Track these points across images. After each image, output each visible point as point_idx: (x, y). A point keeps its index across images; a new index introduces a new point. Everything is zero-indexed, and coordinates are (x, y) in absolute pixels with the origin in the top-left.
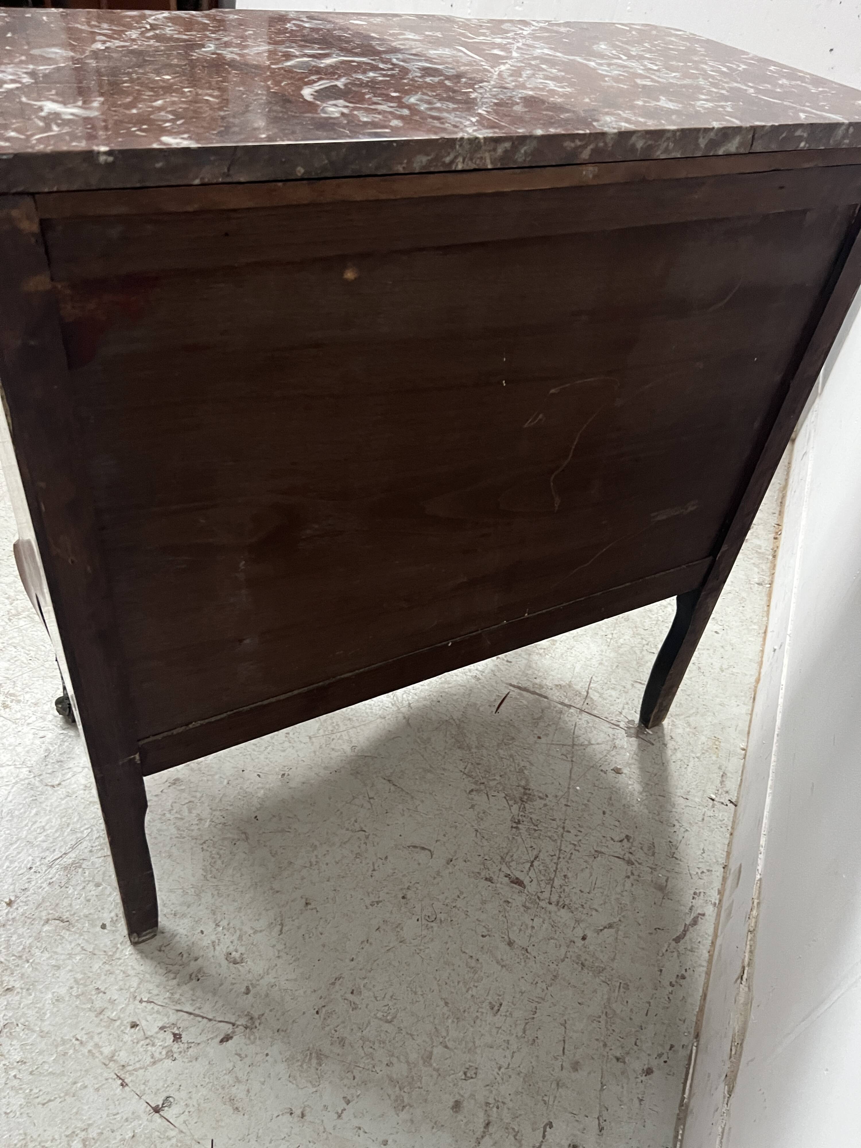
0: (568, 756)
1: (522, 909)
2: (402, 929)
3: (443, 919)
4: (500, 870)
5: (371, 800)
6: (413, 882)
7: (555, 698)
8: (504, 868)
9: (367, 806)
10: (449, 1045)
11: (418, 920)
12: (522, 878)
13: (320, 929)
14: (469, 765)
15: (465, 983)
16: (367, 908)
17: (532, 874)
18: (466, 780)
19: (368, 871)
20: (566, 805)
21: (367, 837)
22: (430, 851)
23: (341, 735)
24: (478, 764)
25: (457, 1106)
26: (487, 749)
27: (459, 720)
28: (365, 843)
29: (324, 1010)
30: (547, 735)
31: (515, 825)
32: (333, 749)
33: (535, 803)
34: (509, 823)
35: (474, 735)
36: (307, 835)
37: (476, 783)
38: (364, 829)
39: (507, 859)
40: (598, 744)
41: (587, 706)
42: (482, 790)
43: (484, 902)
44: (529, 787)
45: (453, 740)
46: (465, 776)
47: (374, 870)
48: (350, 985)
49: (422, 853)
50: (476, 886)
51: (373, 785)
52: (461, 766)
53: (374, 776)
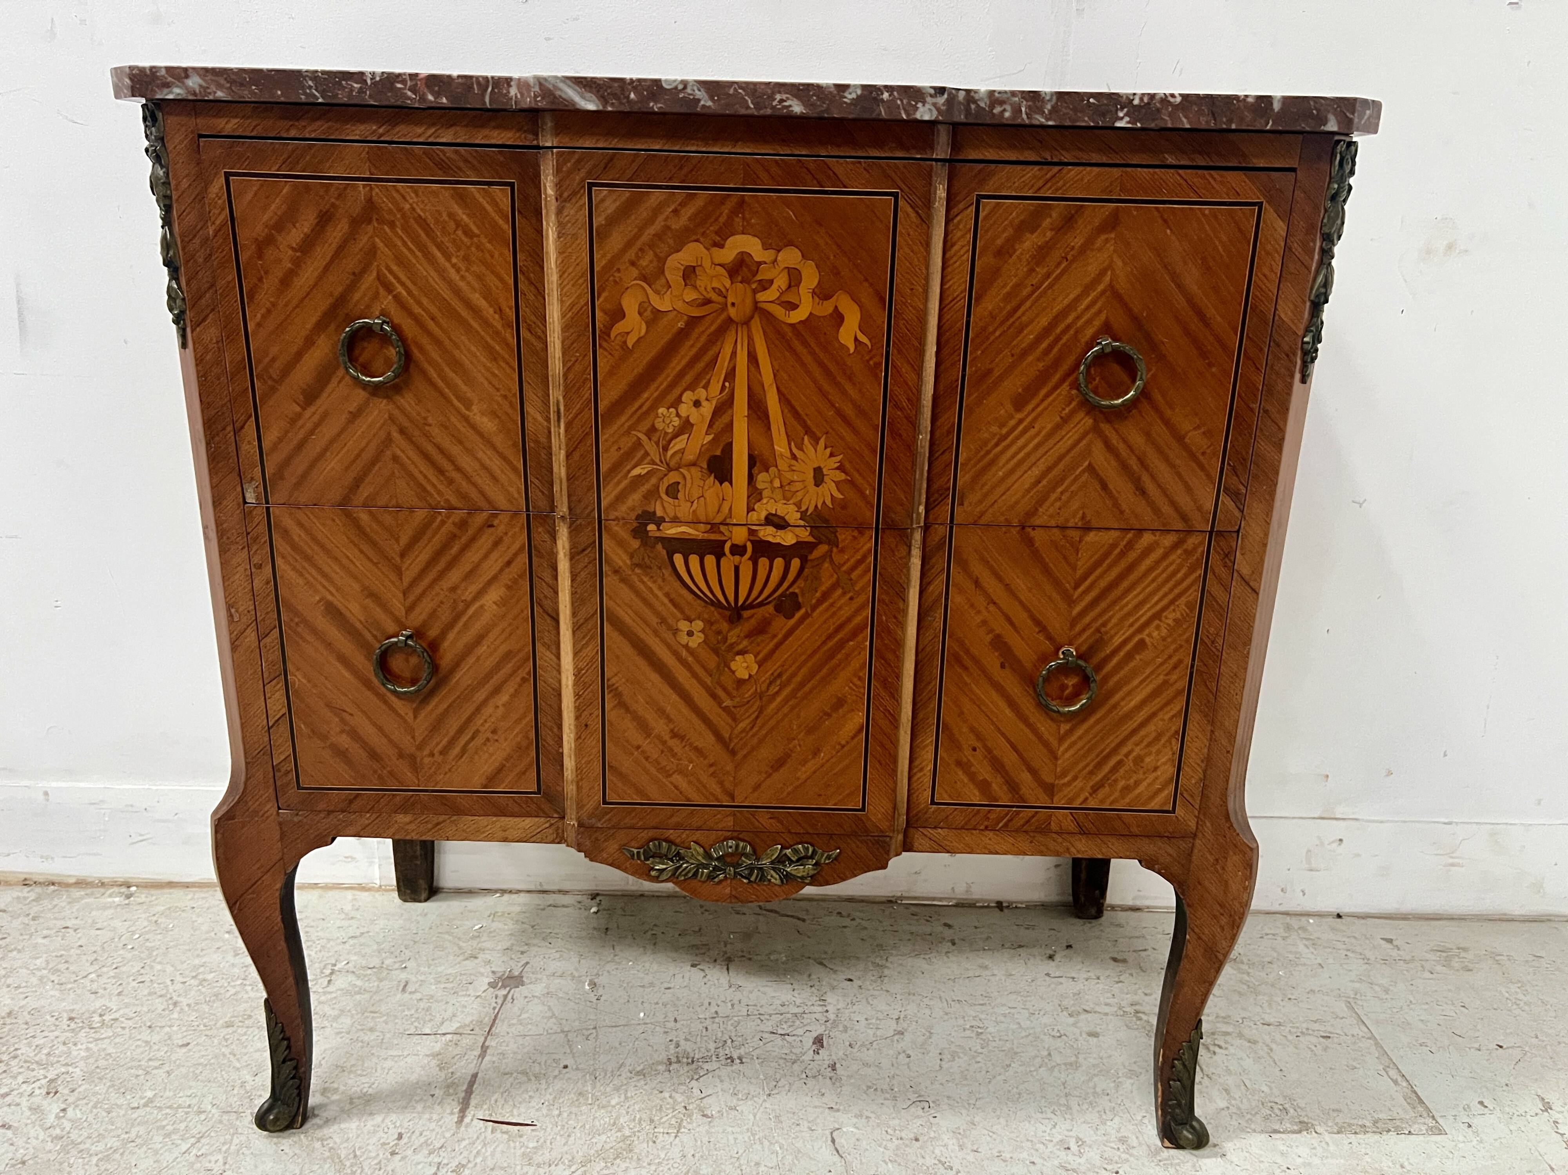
0: (586, 1033)
1: (850, 1032)
2: (958, 1128)
3: (916, 1095)
4: (812, 1060)
6: (889, 1137)
7: (473, 1065)
8: (808, 1058)
10: (1045, 1053)
11: (935, 1117)
12: (811, 1041)
14: (660, 1130)
15: (974, 1057)
17: (800, 1031)
18: (690, 1127)
20: (676, 1020)
22: (831, 1133)
24: (652, 1121)
25: (1093, 1034)
26: (618, 1118)
27: (570, 1166)
29: (1109, 1167)
30: (556, 1061)
31: (737, 1061)
33: (689, 1050)
34: (737, 1066)
35: (594, 1140)
37: (688, 1115)
39: (794, 1057)
40: (550, 1009)
41: (477, 1029)
42: (698, 1105)
43: (866, 1065)
44: (665, 1061)
45: (618, 1161)
46: (683, 1130)
48: (1063, 1154)
49: (840, 1141)
50: (850, 1077)
52: (665, 1139)
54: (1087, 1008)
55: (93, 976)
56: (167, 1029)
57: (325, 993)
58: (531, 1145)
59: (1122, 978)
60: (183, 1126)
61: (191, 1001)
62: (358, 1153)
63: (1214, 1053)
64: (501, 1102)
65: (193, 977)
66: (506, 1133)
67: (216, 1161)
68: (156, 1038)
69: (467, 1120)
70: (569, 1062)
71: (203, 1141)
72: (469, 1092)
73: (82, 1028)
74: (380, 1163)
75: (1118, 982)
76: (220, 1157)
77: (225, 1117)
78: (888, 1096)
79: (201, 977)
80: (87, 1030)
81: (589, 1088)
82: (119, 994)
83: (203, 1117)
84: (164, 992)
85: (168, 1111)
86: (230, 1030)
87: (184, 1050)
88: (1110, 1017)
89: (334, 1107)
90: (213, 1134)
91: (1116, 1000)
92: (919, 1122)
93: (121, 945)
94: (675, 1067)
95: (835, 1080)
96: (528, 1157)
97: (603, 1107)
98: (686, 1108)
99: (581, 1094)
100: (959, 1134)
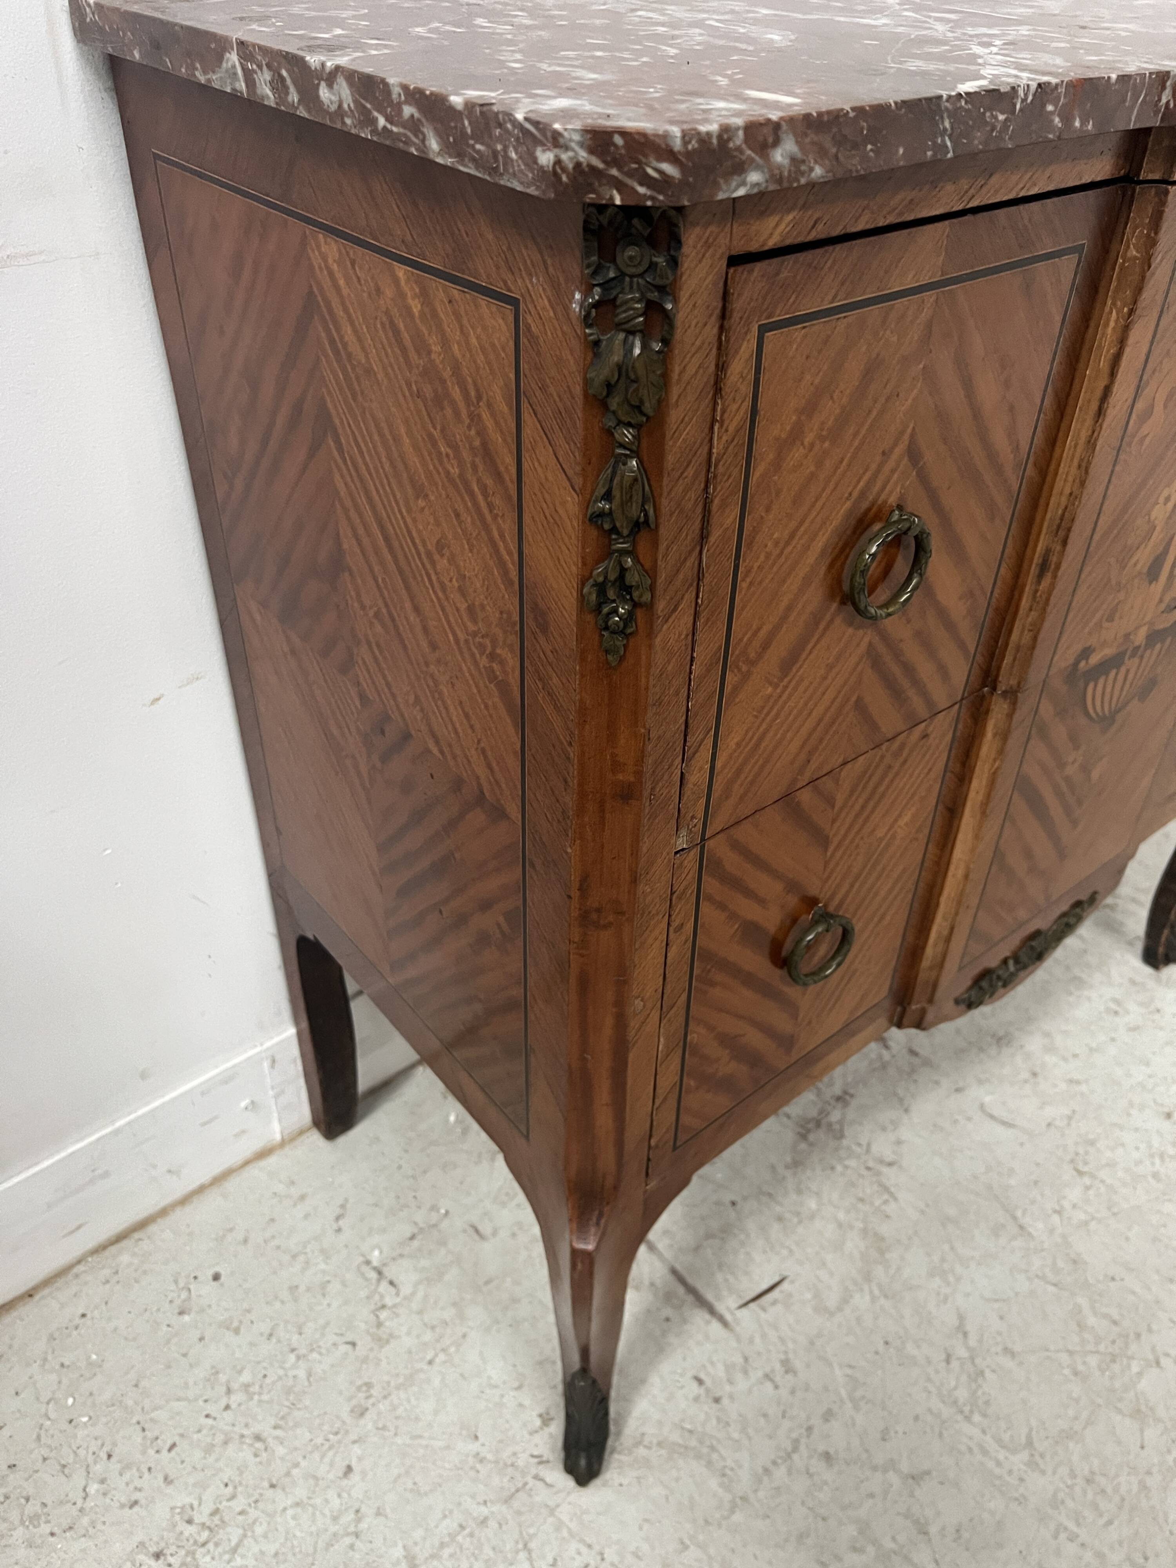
2: (1045, 1045)
5: (1057, 1208)
6: (1018, 1086)
7: (658, 1264)
9: (1066, 1204)
13: (1151, 1082)
18: (892, 1182)
21: (1073, 1162)
22: (984, 1112)
23: (1097, 1344)
24: (862, 1200)
26: (835, 1218)
27: (862, 1290)
28: (1077, 1156)
30: (718, 1203)
31: (847, 1097)
32: (1115, 1323)
33: (802, 1113)
34: (854, 1103)
35: (846, 1252)
37: (878, 1174)
38: (1076, 1174)
42: (874, 1159)
46: (893, 1189)
49: (995, 1113)
50: (934, 1053)
51: (1052, 1231)
52: (891, 1208)
53: (1046, 1245)
55: (93, 1488)
56: (295, 1472)
57: (409, 1298)
58: (808, 1296)
60: (488, 1552)
61: (272, 1421)
62: (688, 1426)
64: (731, 1279)
65: (229, 1391)
66: (775, 1302)
67: (579, 1553)
68: (300, 1492)
69: (728, 1317)
70: (728, 1197)
71: (532, 1545)
72: (692, 1291)
73: (193, 1553)
74: (719, 1419)
76: (574, 1546)
77: (516, 1504)
78: (975, 1051)
79: (235, 1386)
80: (200, 1551)
81: (778, 1209)
82: (167, 1480)
83: (493, 1524)
84: (220, 1438)
85: (446, 1552)
86: (370, 1415)
87: (355, 1477)
90: (532, 1531)
92: (1019, 1059)
93: (65, 1426)
94: (811, 1137)
95: (927, 1063)
96: (821, 1309)
97: (812, 1217)
98: (868, 1169)
99: (780, 1219)
100: (1050, 1049)
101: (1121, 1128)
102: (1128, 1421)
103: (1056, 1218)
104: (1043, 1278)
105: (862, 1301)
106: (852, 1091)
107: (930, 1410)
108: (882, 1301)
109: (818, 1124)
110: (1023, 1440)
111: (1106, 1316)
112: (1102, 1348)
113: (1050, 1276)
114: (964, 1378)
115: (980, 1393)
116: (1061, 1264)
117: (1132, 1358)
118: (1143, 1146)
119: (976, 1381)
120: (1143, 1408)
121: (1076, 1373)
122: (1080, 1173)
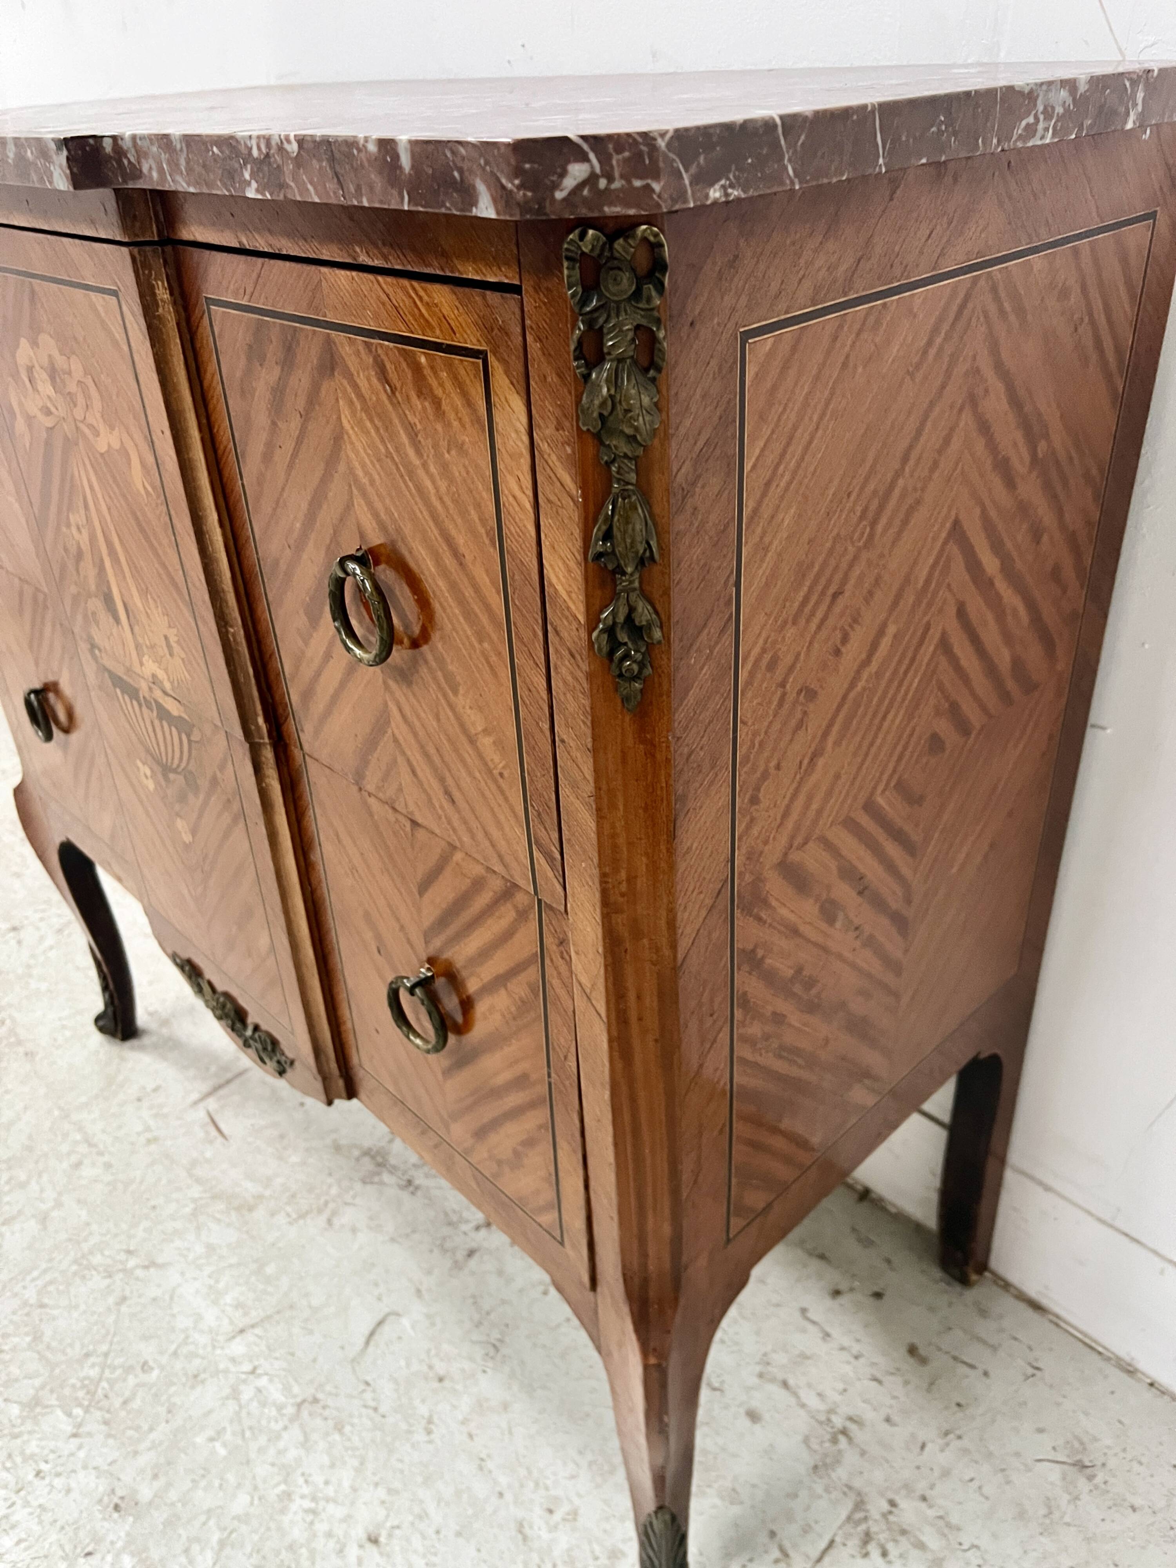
2: (489, 1400)
3: (499, 1336)
4: (465, 1233)
5: (259, 1371)
6: (424, 1357)
8: (464, 1227)
9: (263, 1382)
11: (484, 1371)
13: (431, 1532)
14: (289, 1209)
16: (430, 1442)
18: (307, 1223)
19: (371, 1419)
21: (316, 1401)
22: (388, 1315)
23: (108, 1381)
24: (293, 1196)
25: (753, 1416)
26: (278, 1175)
28: (324, 1407)
31: (411, 1189)
32: (125, 1403)
33: (394, 1152)
34: (405, 1195)
35: (243, 1182)
36: (256, 1502)
37: (320, 1211)
38: (299, 1400)
39: (455, 1218)
42: (337, 1208)
43: (500, 1273)
44: (367, 1150)
45: (233, 1214)
46: (301, 1221)
47: (375, 1409)
48: (538, 1511)
49: (386, 1328)
50: (473, 1273)
51: (233, 1360)
52: (281, 1219)
53: (218, 1352)
54: (791, 1382)
58: (207, 1155)
59: (888, 1380)
62: (126, 1084)
63: (866, 1555)
64: (234, 1105)
66: (207, 1133)
69: (201, 1105)
72: (229, 1082)
74: (125, 1101)
75: (875, 1379)
78: (476, 1317)
88: (802, 1412)
89: (154, 1039)
91: (837, 1398)
92: (466, 1365)
94: (366, 1160)
95: (457, 1266)
96: (194, 1163)
97: (280, 1158)
98: (326, 1203)
99: (282, 1137)
100: (480, 1406)
101: (358, 1470)
102: (32, 1392)
103: (247, 1367)
104: (185, 1341)
105: (196, 1191)
106: (419, 1193)
107: (91, 1234)
108: (192, 1206)
109: (379, 1165)
110: (46, 1301)
111: (134, 1395)
112: (104, 1384)
113: (184, 1350)
114: (109, 1261)
115: (94, 1273)
116: (197, 1362)
117: (87, 1410)
118: (330, 1491)
119: (105, 1271)
120: (38, 1410)
121: (87, 1355)
122: (299, 1405)
